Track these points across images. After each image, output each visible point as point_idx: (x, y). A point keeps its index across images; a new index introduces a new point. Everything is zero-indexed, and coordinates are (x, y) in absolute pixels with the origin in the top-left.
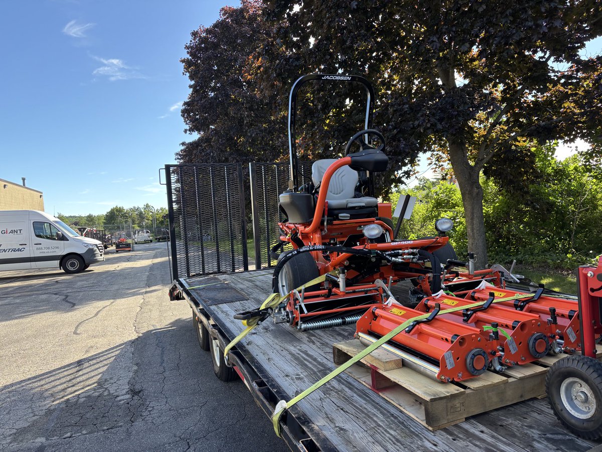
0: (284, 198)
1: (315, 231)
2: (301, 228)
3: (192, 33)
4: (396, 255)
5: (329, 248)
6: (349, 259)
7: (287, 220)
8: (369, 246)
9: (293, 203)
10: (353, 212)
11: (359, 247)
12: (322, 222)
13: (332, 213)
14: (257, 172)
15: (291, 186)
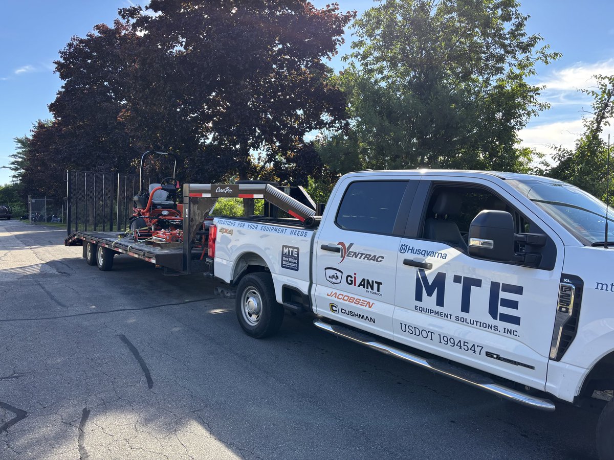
0: (136, 198)
1: (147, 212)
2: (142, 210)
3: (69, 44)
4: (173, 222)
5: (151, 218)
6: (157, 222)
7: (136, 207)
8: (164, 217)
9: (139, 200)
10: (164, 206)
11: (161, 217)
12: (150, 209)
13: (154, 206)
14: (122, 179)
15: (139, 193)
